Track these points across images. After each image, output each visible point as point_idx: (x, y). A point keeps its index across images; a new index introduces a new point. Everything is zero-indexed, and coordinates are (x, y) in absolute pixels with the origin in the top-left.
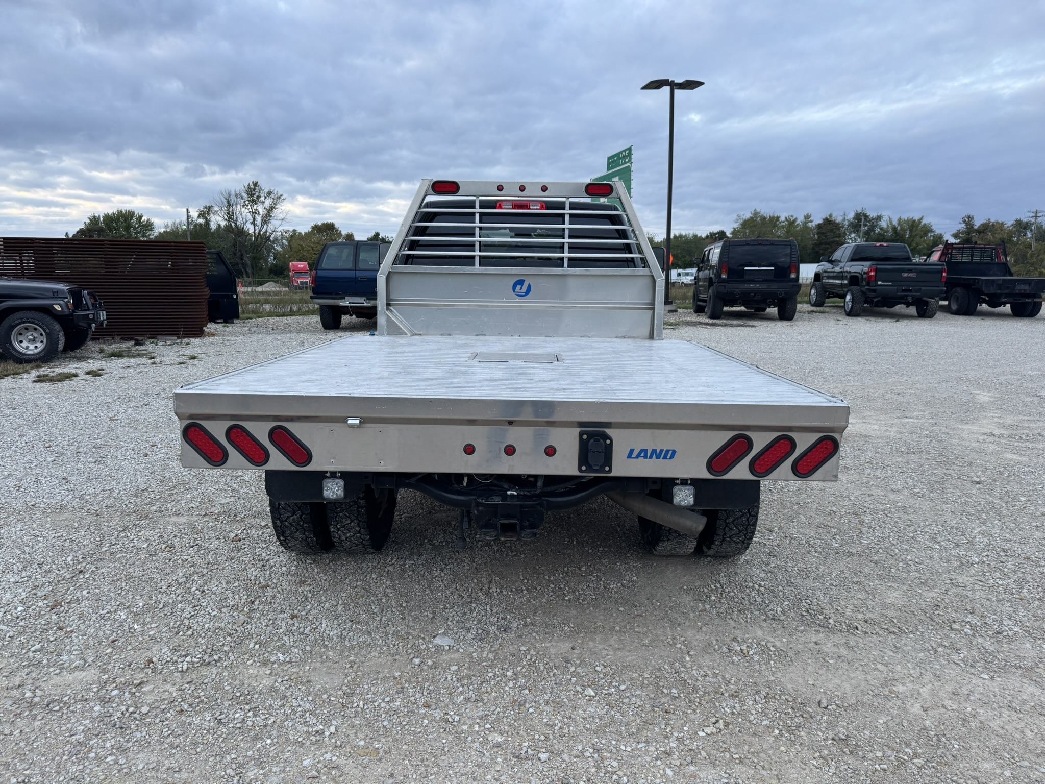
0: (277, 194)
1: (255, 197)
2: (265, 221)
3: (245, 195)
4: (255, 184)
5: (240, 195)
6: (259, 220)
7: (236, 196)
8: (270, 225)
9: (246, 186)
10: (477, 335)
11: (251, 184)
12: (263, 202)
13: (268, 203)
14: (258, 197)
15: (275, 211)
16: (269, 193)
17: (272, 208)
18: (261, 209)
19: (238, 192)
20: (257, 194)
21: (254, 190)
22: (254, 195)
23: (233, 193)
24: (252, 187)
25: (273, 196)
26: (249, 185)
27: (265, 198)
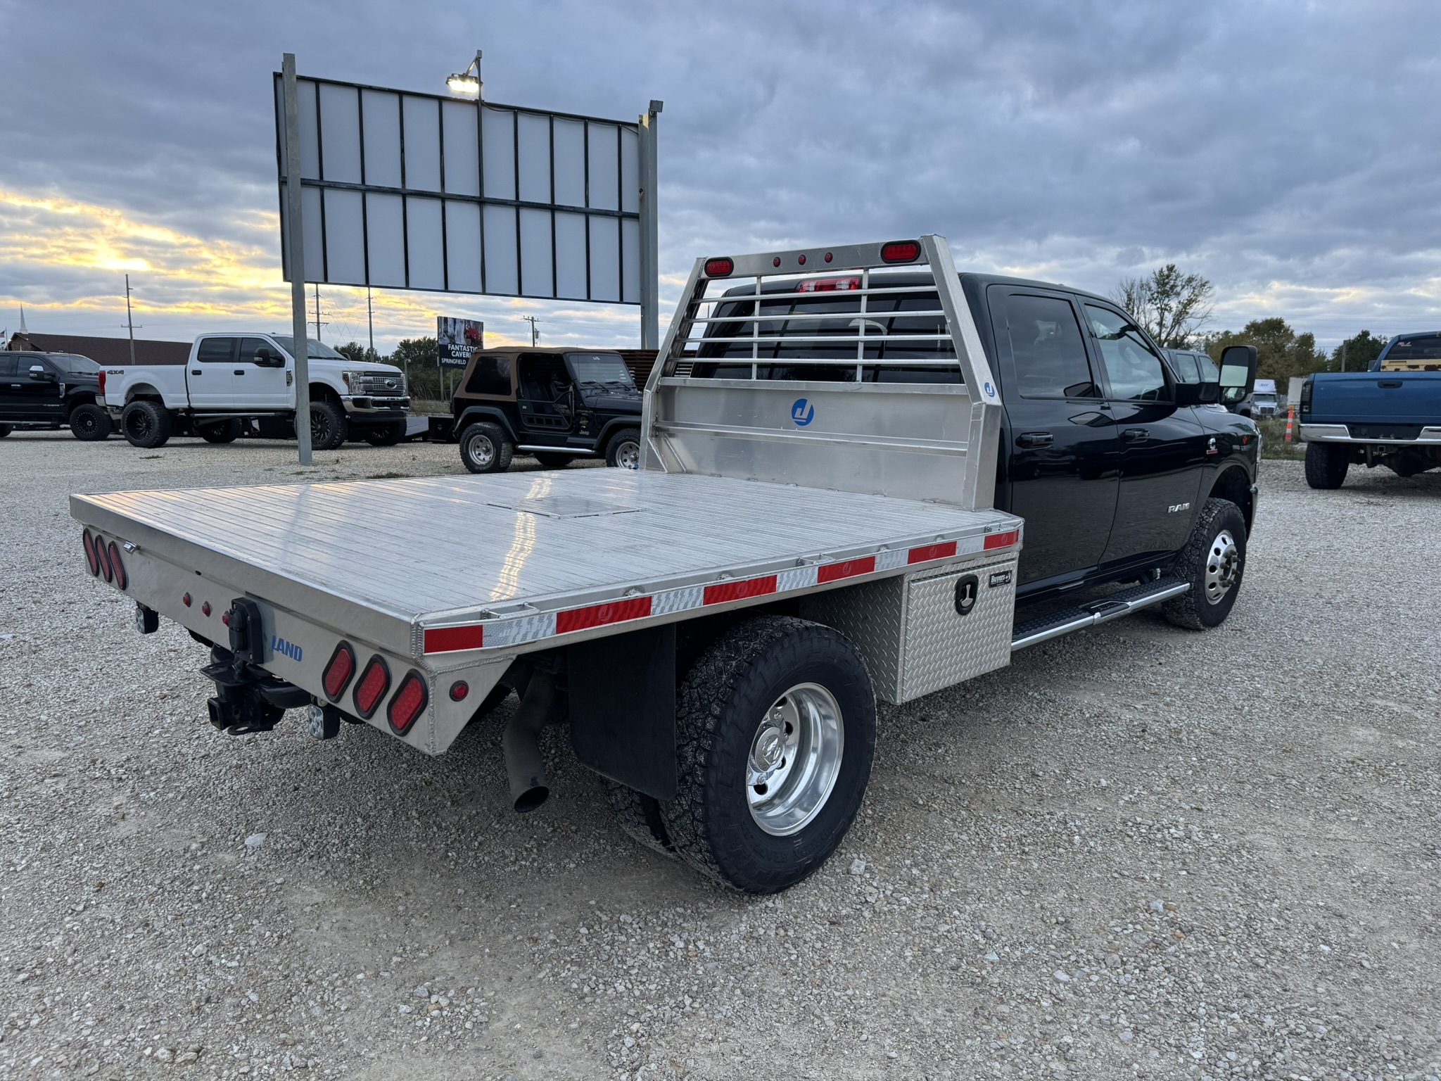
0: (1201, 280)
1: (1168, 287)
2: (1177, 321)
3: (1154, 286)
4: (1171, 269)
5: (1148, 284)
6: (1169, 319)
7: (1142, 286)
8: (1183, 325)
9: (1157, 273)
10: (749, 479)
11: (1165, 269)
12: (1178, 294)
13: (1186, 294)
14: (1173, 287)
15: (1195, 306)
16: (1190, 280)
17: (1190, 302)
18: (1174, 304)
19: (1144, 282)
20: (1172, 282)
21: (1168, 276)
22: (1167, 283)
23: (1137, 283)
24: (1166, 273)
25: (1194, 284)
26: (1161, 271)
27: (1183, 287)
